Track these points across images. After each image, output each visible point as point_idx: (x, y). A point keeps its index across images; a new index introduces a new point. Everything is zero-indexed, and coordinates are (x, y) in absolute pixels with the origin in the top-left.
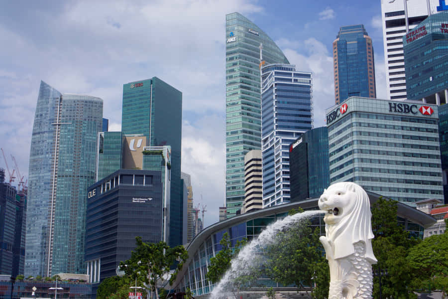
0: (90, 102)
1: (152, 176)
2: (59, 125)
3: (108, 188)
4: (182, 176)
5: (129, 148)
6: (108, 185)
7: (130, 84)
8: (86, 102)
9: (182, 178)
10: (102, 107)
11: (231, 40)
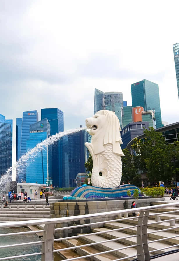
0: (117, 94)
1: (145, 124)
2: (105, 106)
3: (126, 132)
4: (162, 123)
5: (135, 112)
6: (126, 130)
7: (134, 84)
8: (115, 95)
9: (162, 124)
10: (122, 96)
11: (176, 56)
